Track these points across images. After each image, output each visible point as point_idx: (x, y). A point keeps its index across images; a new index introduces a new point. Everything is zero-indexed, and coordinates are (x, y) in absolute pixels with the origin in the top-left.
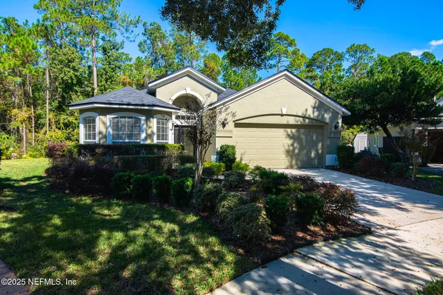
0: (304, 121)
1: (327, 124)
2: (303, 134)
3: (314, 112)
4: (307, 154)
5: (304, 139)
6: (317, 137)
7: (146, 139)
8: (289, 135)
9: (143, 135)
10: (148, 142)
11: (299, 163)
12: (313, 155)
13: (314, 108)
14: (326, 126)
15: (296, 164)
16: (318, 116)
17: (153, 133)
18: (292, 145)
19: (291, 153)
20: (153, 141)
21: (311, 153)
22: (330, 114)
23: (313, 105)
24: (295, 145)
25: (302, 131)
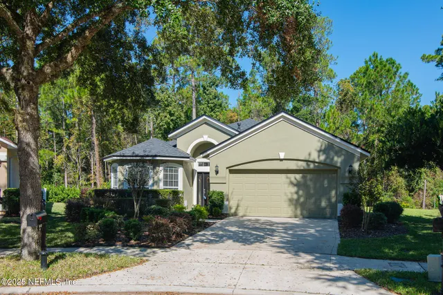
0: (308, 165)
1: (339, 168)
2: (311, 180)
3: (319, 156)
4: (315, 202)
5: (312, 186)
6: (329, 183)
7: (153, 185)
8: (292, 183)
9: (151, 182)
10: (155, 188)
11: (305, 212)
12: (323, 204)
13: (319, 151)
14: (339, 170)
15: (301, 214)
16: (325, 160)
17: (159, 180)
18: (297, 193)
19: (294, 202)
20: (159, 186)
21: (321, 202)
22: (343, 157)
23: (318, 149)
24: (301, 192)
25: (309, 176)
